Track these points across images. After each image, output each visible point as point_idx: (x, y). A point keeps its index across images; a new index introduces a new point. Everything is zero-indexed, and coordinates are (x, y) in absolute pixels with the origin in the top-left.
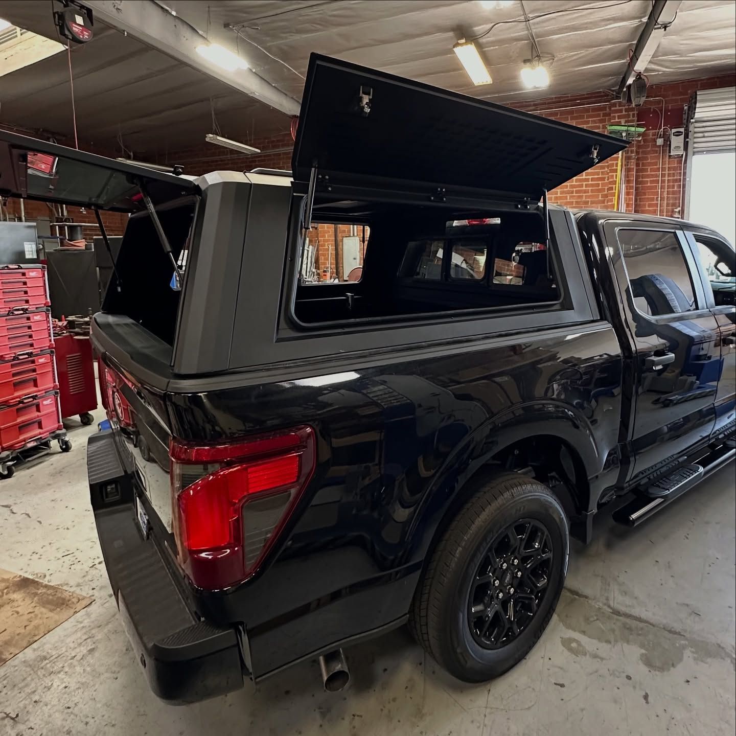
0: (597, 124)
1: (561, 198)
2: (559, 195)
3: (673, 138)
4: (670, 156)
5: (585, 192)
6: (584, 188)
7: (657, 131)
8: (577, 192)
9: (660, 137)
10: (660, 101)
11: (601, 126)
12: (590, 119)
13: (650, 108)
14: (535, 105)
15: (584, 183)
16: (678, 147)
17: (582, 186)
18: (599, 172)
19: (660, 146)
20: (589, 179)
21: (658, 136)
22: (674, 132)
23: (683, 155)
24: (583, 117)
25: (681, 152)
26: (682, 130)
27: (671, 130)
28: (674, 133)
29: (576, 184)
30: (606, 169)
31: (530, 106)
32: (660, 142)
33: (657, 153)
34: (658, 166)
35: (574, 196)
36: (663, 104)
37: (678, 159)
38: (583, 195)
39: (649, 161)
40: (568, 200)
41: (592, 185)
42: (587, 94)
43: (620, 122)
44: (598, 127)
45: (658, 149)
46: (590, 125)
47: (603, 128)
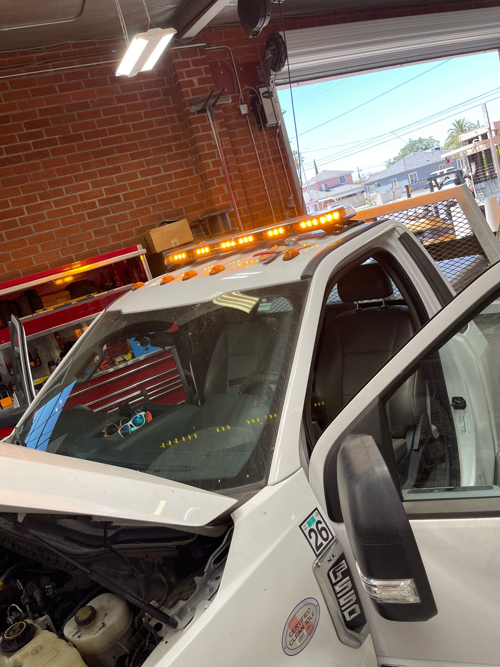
1: (140, 212)
2: (136, 208)
3: (265, 102)
4: (261, 128)
5: (173, 195)
6: (169, 191)
7: (235, 94)
8: (161, 198)
9: (243, 103)
10: (225, 52)
11: (160, 90)
15: (167, 183)
16: (272, 114)
17: (163, 188)
18: (181, 162)
19: (246, 115)
20: (170, 175)
21: (238, 100)
22: (263, 92)
23: (277, 124)
27: (258, 91)
28: (263, 94)
29: (155, 186)
30: (190, 157)
32: (244, 109)
33: (244, 126)
34: (251, 144)
35: (159, 205)
36: (231, 56)
37: (270, 131)
38: (170, 202)
39: (238, 138)
40: (152, 214)
41: (179, 184)
43: (191, 81)
44: (156, 94)
45: (243, 120)
46: (144, 90)
47: (164, 95)
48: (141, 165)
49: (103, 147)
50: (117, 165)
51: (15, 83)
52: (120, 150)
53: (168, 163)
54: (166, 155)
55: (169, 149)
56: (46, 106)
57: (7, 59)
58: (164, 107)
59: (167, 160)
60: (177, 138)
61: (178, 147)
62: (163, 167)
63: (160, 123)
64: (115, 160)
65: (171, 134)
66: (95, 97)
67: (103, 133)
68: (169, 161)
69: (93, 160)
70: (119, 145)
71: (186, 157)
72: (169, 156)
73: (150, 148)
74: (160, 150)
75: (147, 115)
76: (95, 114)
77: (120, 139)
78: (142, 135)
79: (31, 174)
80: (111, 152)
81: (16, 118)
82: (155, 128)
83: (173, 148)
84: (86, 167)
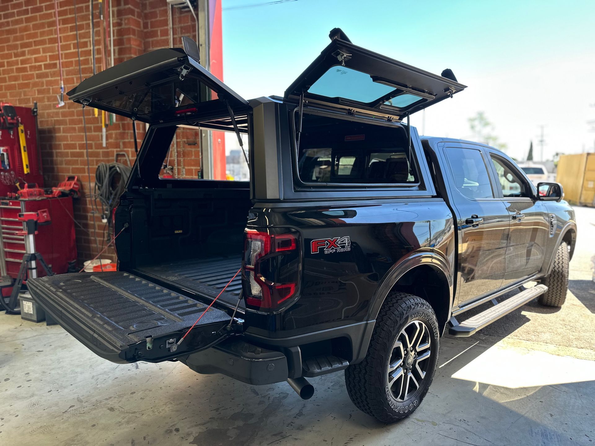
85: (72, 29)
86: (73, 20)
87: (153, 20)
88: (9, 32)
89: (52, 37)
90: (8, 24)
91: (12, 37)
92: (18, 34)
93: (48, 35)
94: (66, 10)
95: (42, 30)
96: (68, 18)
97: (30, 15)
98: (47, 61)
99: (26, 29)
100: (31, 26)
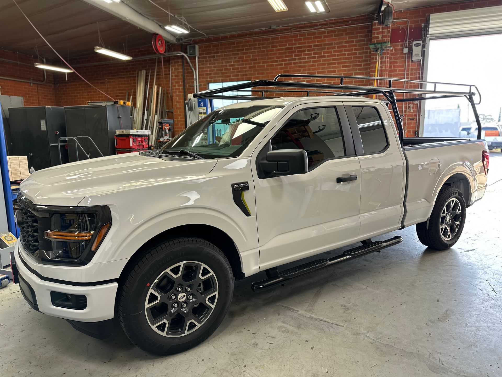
0: (363, 38)
3: (414, 48)
4: (412, 61)
7: (404, 43)
9: (406, 47)
10: (406, 22)
12: (358, 35)
13: (400, 27)
14: (320, 25)
16: (417, 55)
18: (364, 72)
19: (406, 53)
21: (404, 46)
23: (421, 60)
24: (353, 33)
25: (420, 58)
26: (420, 42)
27: (413, 43)
28: (414, 45)
30: (369, 70)
31: (317, 25)
32: (406, 50)
33: (403, 59)
34: (404, 68)
36: (408, 24)
37: (418, 63)
39: (398, 64)
41: (359, 82)
42: (357, 17)
43: (378, 37)
44: (364, 41)
45: (404, 56)
46: (358, 39)
47: (367, 41)
48: (345, 71)
49: (332, 61)
50: (335, 69)
51: (309, 34)
52: (339, 63)
53: (358, 71)
54: (358, 68)
55: (361, 65)
56: (317, 44)
57: (309, 25)
58: (365, 47)
59: (358, 70)
60: (366, 61)
61: (365, 65)
62: (355, 73)
63: (360, 53)
64: (336, 67)
65: (364, 59)
66: (336, 41)
67: (334, 56)
68: (359, 70)
69: (327, 66)
70: (339, 61)
71: (367, 70)
72: (359, 69)
73: (352, 64)
74: (356, 66)
75: (355, 50)
76: (334, 48)
77: (340, 59)
78: (351, 58)
79: (303, 69)
80: (335, 63)
81: (305, 47)
82: (358, 55)
83: (363, 65)
84: (323, 68)
85: (343, 67)
86: (345, 63)
87: (395, 65)
88: (300, 67)
89: (330, 70)
90: (300, 63)
91: (302, 69)
92: (307, 68)
93: (327, 69)
94: (341, 58)
95: (323, 67)
96: (342, 62)
97: (316, 59)
98: (325, 81)
99: (313, 66)
100: (316, 64)
